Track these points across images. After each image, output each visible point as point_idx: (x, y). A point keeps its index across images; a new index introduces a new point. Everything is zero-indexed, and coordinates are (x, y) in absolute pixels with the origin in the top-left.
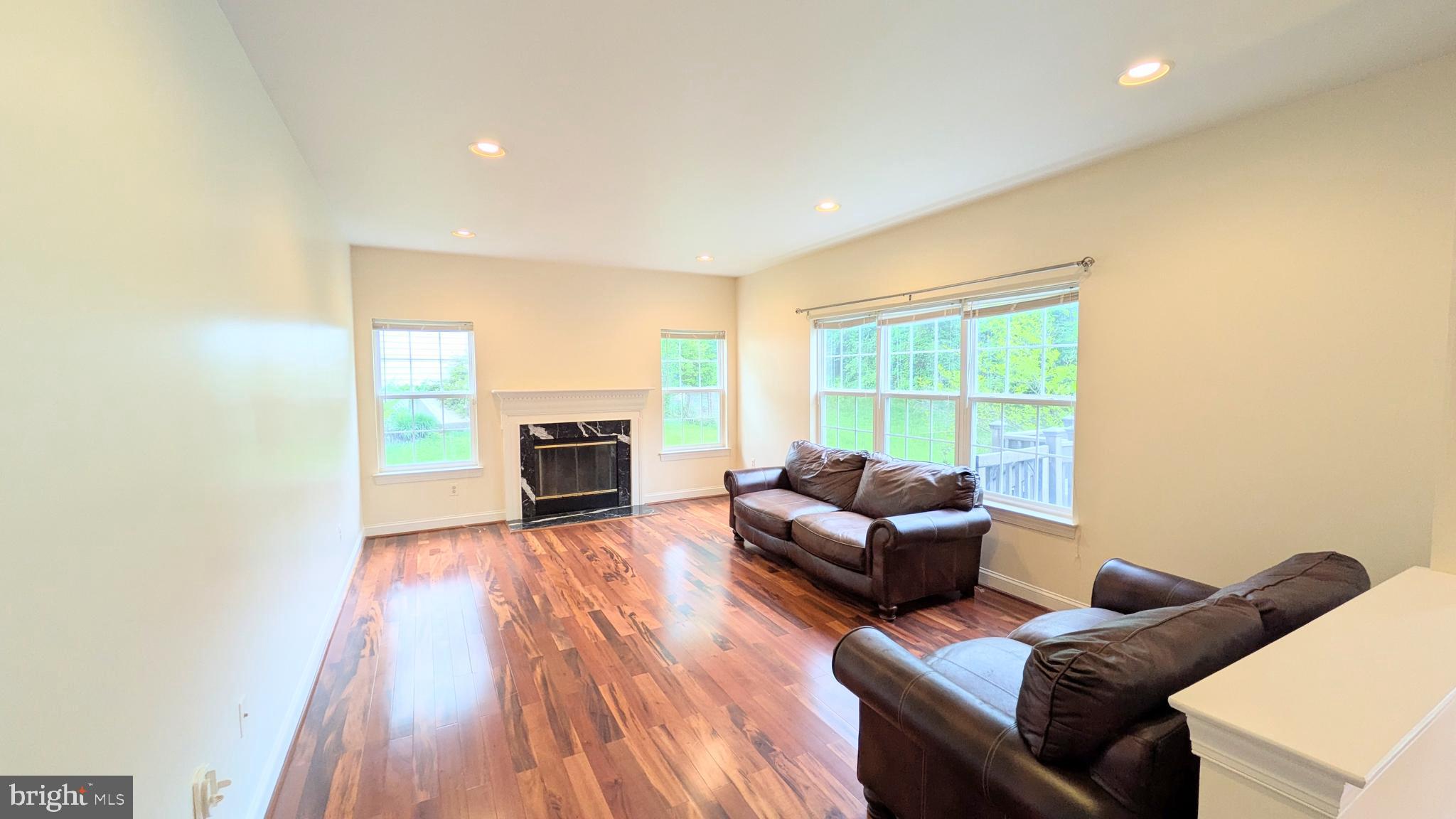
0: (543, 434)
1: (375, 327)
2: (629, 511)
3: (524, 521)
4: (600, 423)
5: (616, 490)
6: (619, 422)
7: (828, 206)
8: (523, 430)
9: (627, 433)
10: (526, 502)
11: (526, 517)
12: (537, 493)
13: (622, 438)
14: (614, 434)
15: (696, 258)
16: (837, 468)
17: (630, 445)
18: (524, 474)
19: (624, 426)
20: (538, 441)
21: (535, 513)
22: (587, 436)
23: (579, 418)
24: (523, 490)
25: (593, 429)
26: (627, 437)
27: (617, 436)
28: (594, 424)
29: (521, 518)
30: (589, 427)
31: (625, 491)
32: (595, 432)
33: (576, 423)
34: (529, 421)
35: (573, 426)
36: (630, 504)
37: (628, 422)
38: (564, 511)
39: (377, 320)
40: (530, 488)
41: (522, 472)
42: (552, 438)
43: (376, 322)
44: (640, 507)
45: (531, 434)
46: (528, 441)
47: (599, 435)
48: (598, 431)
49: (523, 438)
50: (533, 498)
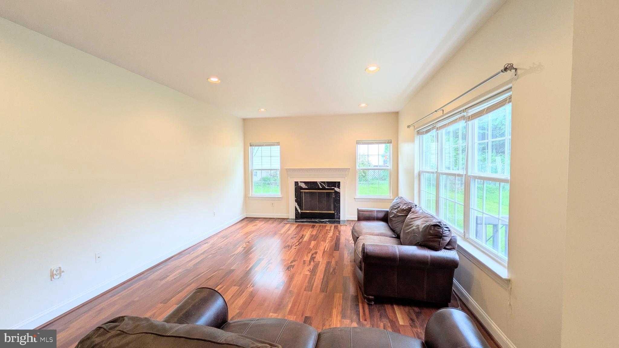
0: (303, 186)
1: (251, 146)
2: (339, 222)
3: (296, 219)
4: (327, 182)
5: (334, 212)
6: (335, 182)
7: (372, 68)
8: (296, 183)
9: (339, 187)
10: (297, 212)
11: (296, 218)
12: (301, 209)
13: (336, 189)
14: (333, 188)
15: (359, 105)
16: (401, 214)
17: (340, 193)
18: (296, 201)
19: (337, 184)
20: (301, 188)
21: (300, 216)
22: (321, 187)
23: (318, 180)
24: (295, 207)
25: (324, 185)
26: (339, 189)
27: (334, 189)
28: (324, 182)
29: (295, 218)
30: (322, 184)
31: (337, 213)
32: (325, 186)
33: (317, 182)
34: (299, 180)
35: (315, 183)
36: (340, 219)
37: (339, 183)
38: (311, 218)
39: (252, 143)
40: (298, 207)
41: (295, 200)
42: (307, 187)
43: (251, 144)
44: (344, 221)
45: (299, 185)
46: (298, 189)
47: (326, 187)
48: (326, 186)
49: (296, 187)
50: (299, 211)
